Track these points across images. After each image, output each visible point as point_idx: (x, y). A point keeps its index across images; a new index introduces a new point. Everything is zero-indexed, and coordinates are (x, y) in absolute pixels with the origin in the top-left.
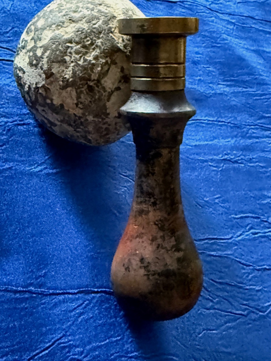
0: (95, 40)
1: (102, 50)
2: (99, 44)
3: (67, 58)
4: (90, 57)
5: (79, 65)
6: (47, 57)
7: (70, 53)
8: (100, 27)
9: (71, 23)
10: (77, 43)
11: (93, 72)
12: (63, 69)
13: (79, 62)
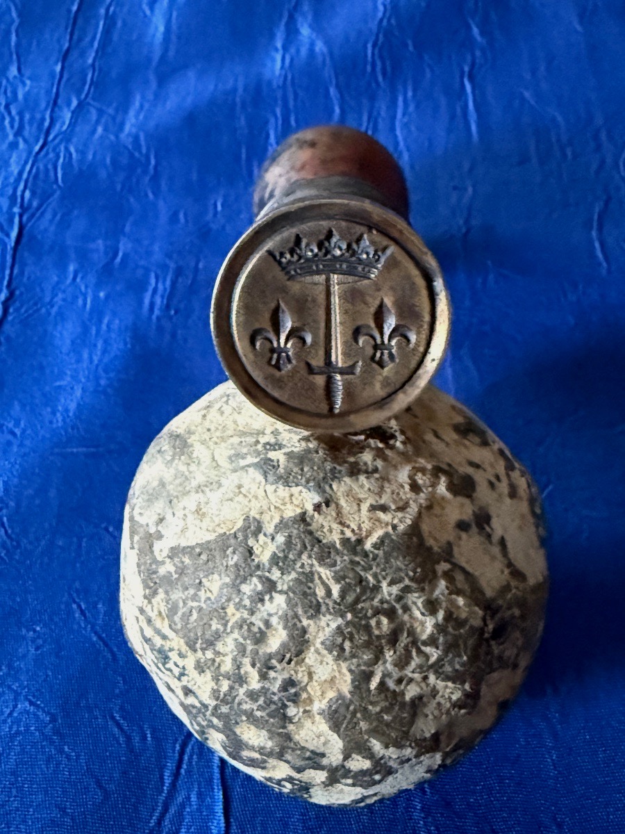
0: (382, 602)
1: (414, 585)
2: (395, 590)
3: (411, 692)
4: (427, 626)
5: (440, 660)
6: (387, 747)
7: (399, 681)
8: (344, 578)
9: (303, 660)
10: (378, 656)
11: (466, 621)
12: (434, 705)
13: (433, 660)
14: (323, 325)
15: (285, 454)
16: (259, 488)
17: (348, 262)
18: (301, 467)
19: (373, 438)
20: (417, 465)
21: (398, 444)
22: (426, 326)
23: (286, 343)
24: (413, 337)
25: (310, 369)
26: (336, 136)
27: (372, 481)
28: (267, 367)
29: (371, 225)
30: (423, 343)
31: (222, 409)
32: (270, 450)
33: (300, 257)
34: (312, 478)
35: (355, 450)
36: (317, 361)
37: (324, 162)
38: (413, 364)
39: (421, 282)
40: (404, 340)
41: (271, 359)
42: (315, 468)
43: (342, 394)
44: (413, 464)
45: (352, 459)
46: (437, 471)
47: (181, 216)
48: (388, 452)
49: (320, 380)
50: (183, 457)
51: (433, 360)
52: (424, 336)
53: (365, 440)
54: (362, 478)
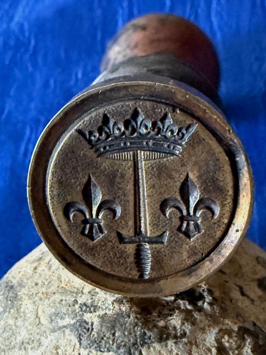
14: (131, 198)
15: (99, 316)
16: (74, 350)
17: (155, 139)
18: (113, 332)
19: (183, 299)
20: (224, 327)
21: (206, 305)
22: (229, 200)
23: (97, 215)
24: (217, 210)
25: (121, 238)
26: (163, 22)
27: (181, 347)
28: (81, 237)
29: (176, 105)
30: (227, 215)
31: (50, 263)
32: (85, 311)
33: (108, 136)
34: (123, 344)
35: (166, 312)
36: (128, 232)
37: (152, 42)
38: (219, 234)
39: (224, 158)
40: (209, 212)
41: (84, 228)
42: (126, 333)
43: (152, 262)
44: (221, 326)
45: (162, 323)
46: (243, 332)
47: (52, 82)
48: (196, 315)
49: (131, 249)
50: (12, 311)
51: (237, 231)
52: (228, 209)
53: (175, 300)
54: (171, 343)
